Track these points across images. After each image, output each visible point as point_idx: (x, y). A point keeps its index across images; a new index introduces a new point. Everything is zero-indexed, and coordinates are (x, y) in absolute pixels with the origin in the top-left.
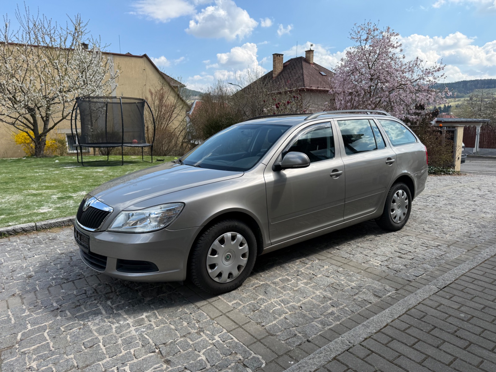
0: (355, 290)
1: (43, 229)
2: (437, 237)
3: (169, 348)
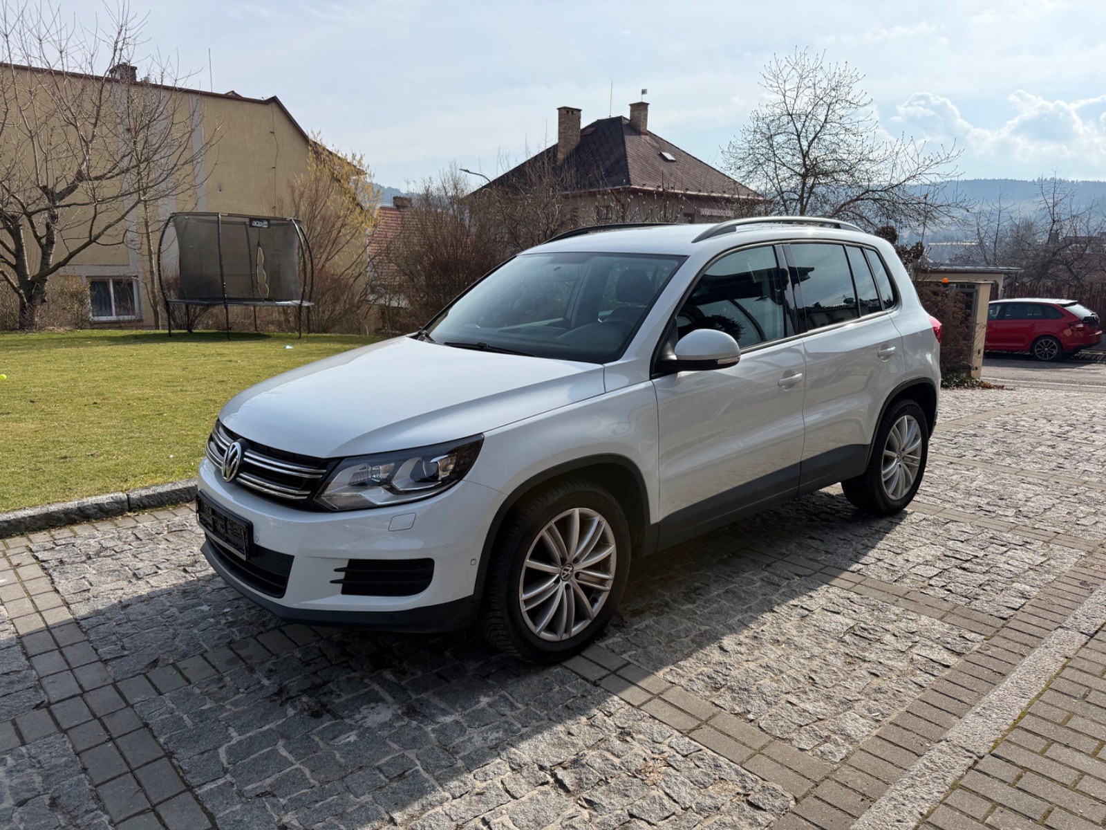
0: (903, 640)
2: (1014, 525)
3: (574, 773)
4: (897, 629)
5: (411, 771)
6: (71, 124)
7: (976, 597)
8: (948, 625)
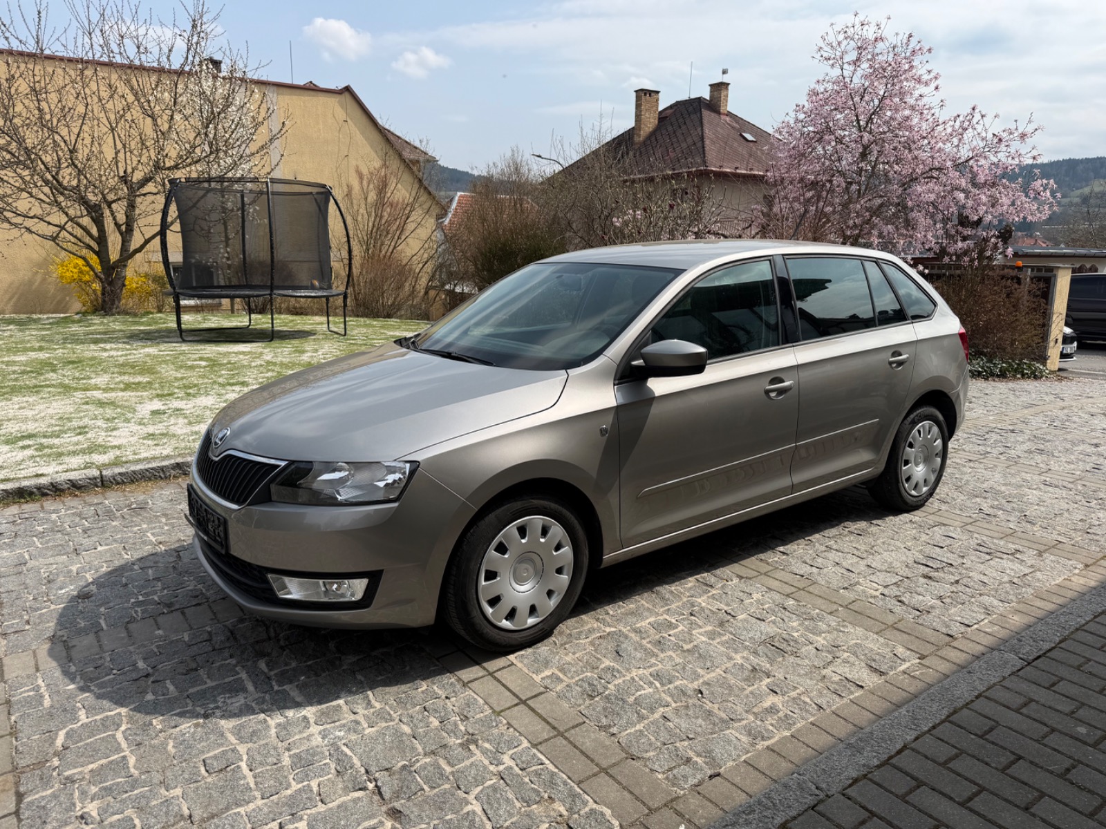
0: (824, 654)
1: (118, 483)
2: (1011, 532)
4: (823, 642)
5: (233, 766)
7: (930, 610)
8: (883, 641)
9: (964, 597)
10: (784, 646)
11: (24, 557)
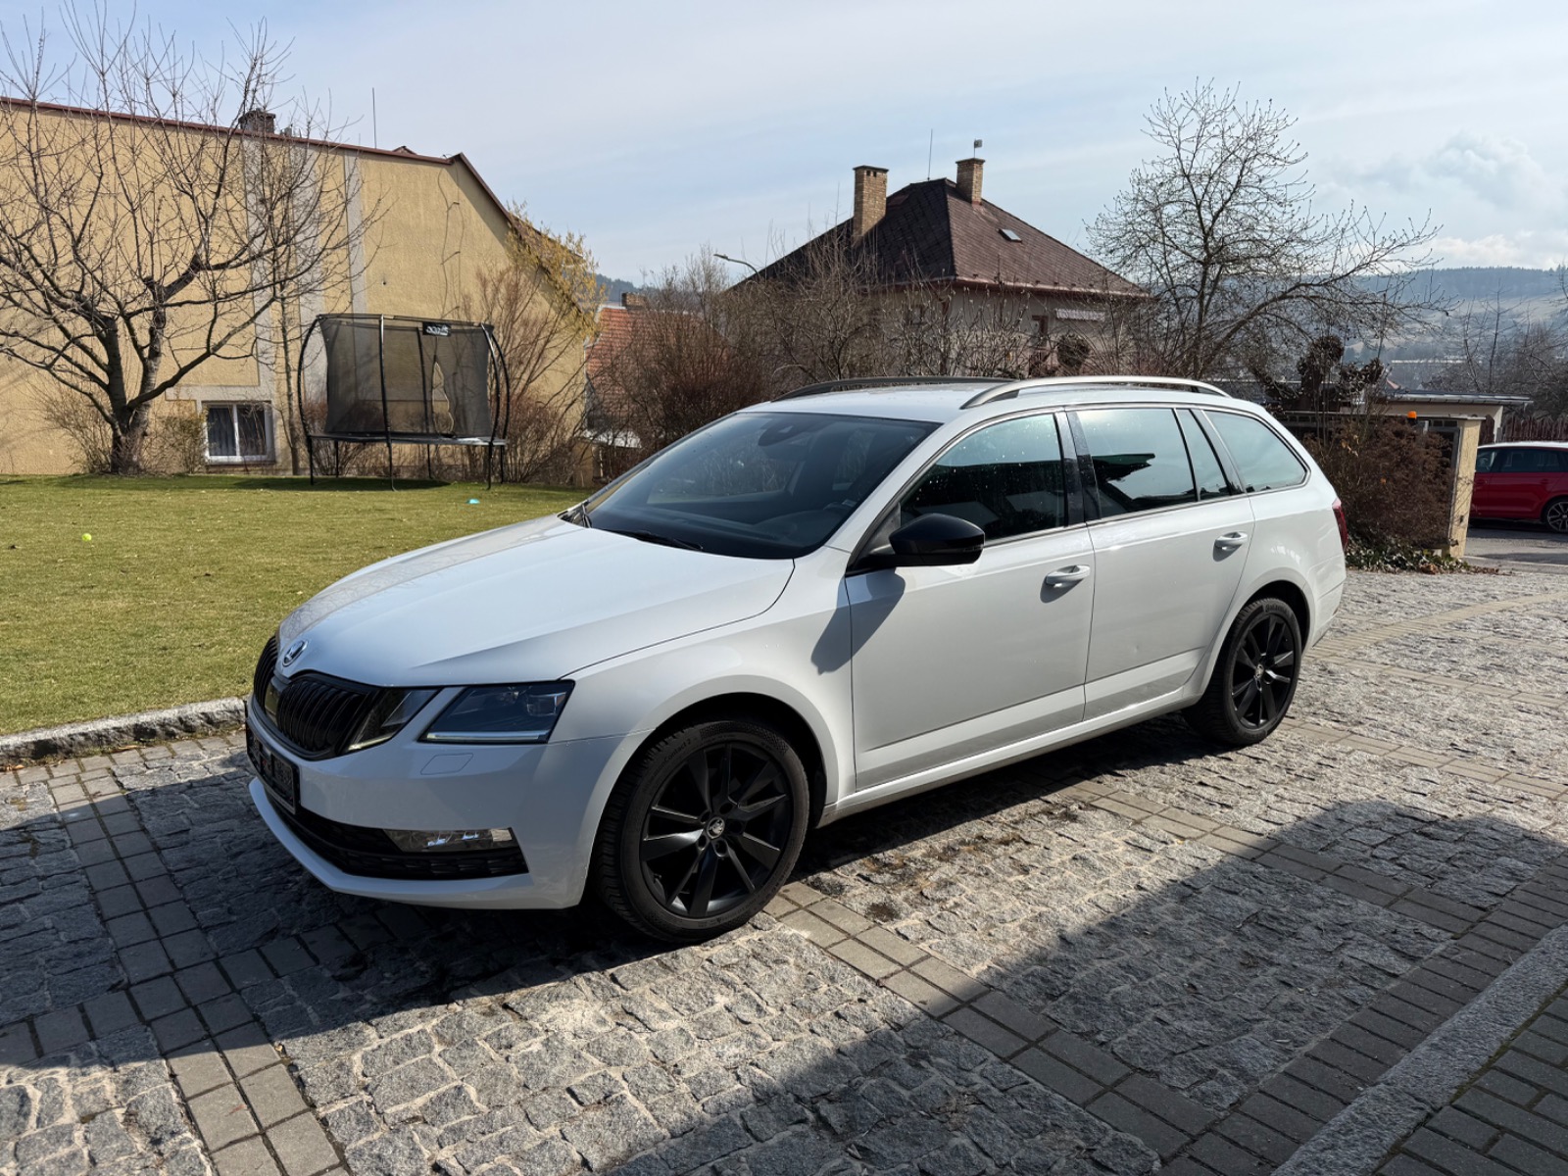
0: (1330, 935)
2: (1503, 773)
3: (843, 1108)
4: (1323, 920)
5: (614, 1096)
6: (186, 193)
7: (1442, 876)
8: (1398, 916)
9: (1479, 858)
10: (1275, 925)
11: (182, 823)
